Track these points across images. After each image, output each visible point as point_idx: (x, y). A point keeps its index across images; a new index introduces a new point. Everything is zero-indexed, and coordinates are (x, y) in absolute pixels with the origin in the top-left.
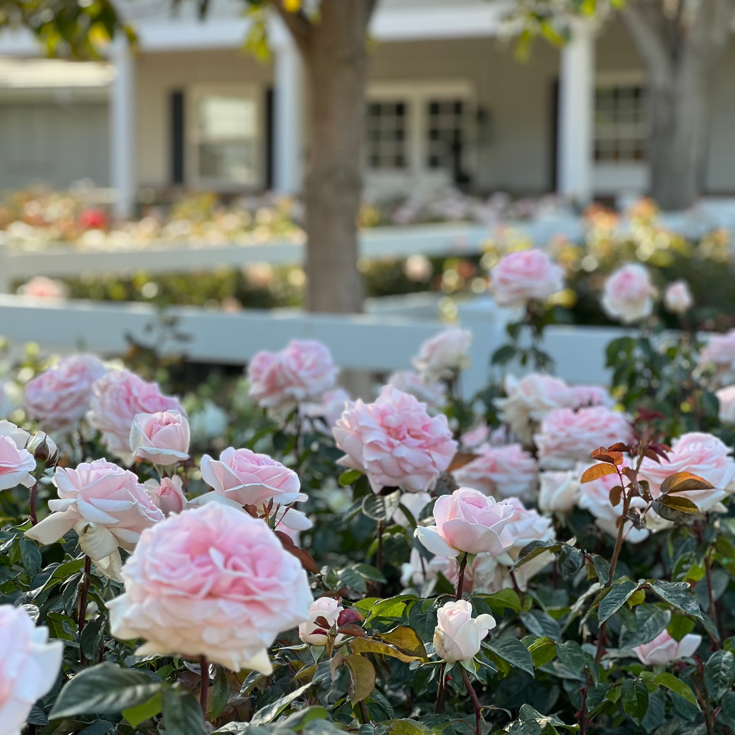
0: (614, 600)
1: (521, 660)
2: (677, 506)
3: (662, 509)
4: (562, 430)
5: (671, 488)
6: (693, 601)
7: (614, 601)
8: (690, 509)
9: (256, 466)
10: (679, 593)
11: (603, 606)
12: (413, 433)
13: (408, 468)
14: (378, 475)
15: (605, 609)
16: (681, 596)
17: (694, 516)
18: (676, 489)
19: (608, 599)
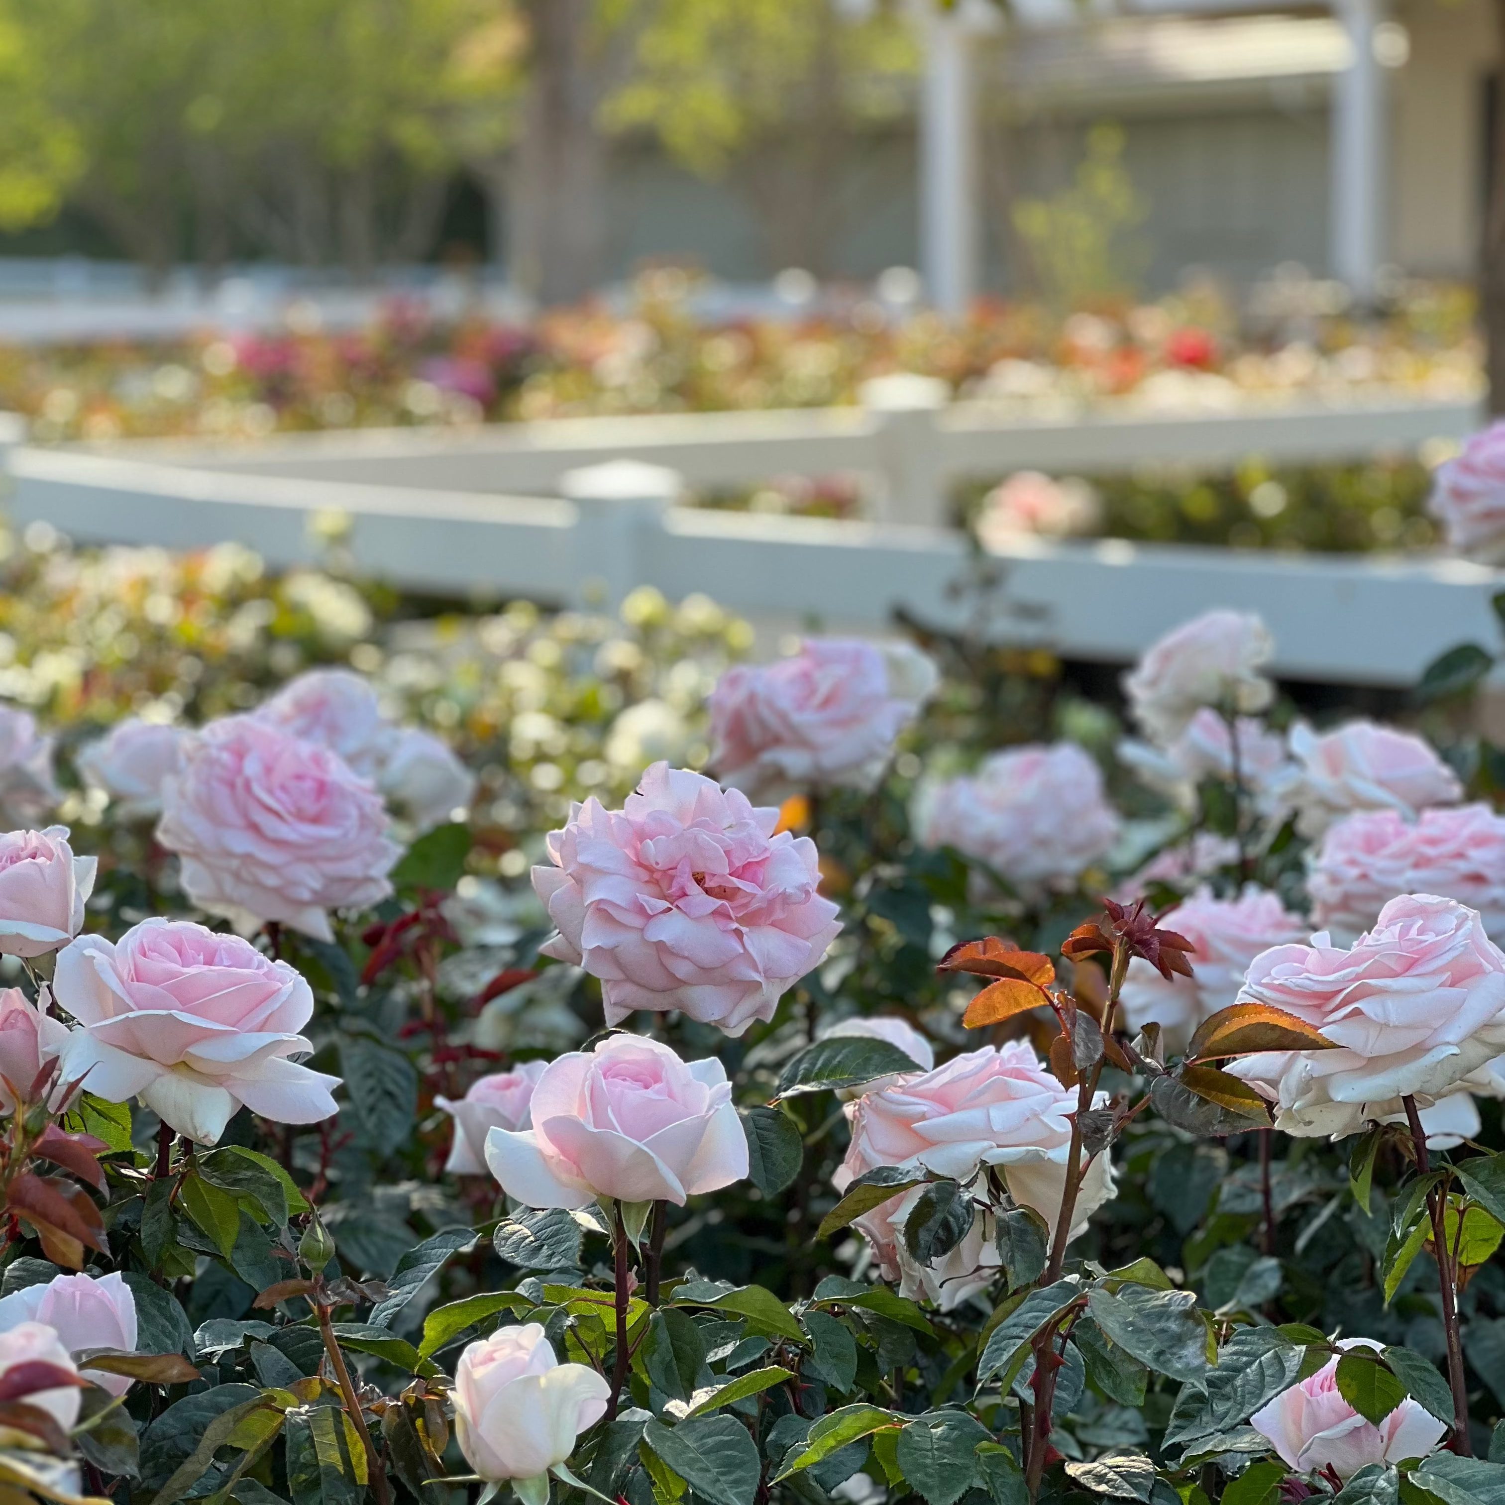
0: (1022, 1328)
1: (732, 1477)
2: (1214, 1093)
3: (1177, 1098)
4: (1352, 862)
5: (1208, 1044)
6: (1194, 1343)
7: (1022, 1332)
8: (1241, 1100)
9: (176, 967)
10: (1168, 1320)
11: (995, 1343)
12: (709, 884)
13: (682, 970)
14: (616, 983)
15: (997, 1350)
16: (1170, 1328)
17: (1249, 1118)
18: (1223, 1048)
19: (1009, 1327)
